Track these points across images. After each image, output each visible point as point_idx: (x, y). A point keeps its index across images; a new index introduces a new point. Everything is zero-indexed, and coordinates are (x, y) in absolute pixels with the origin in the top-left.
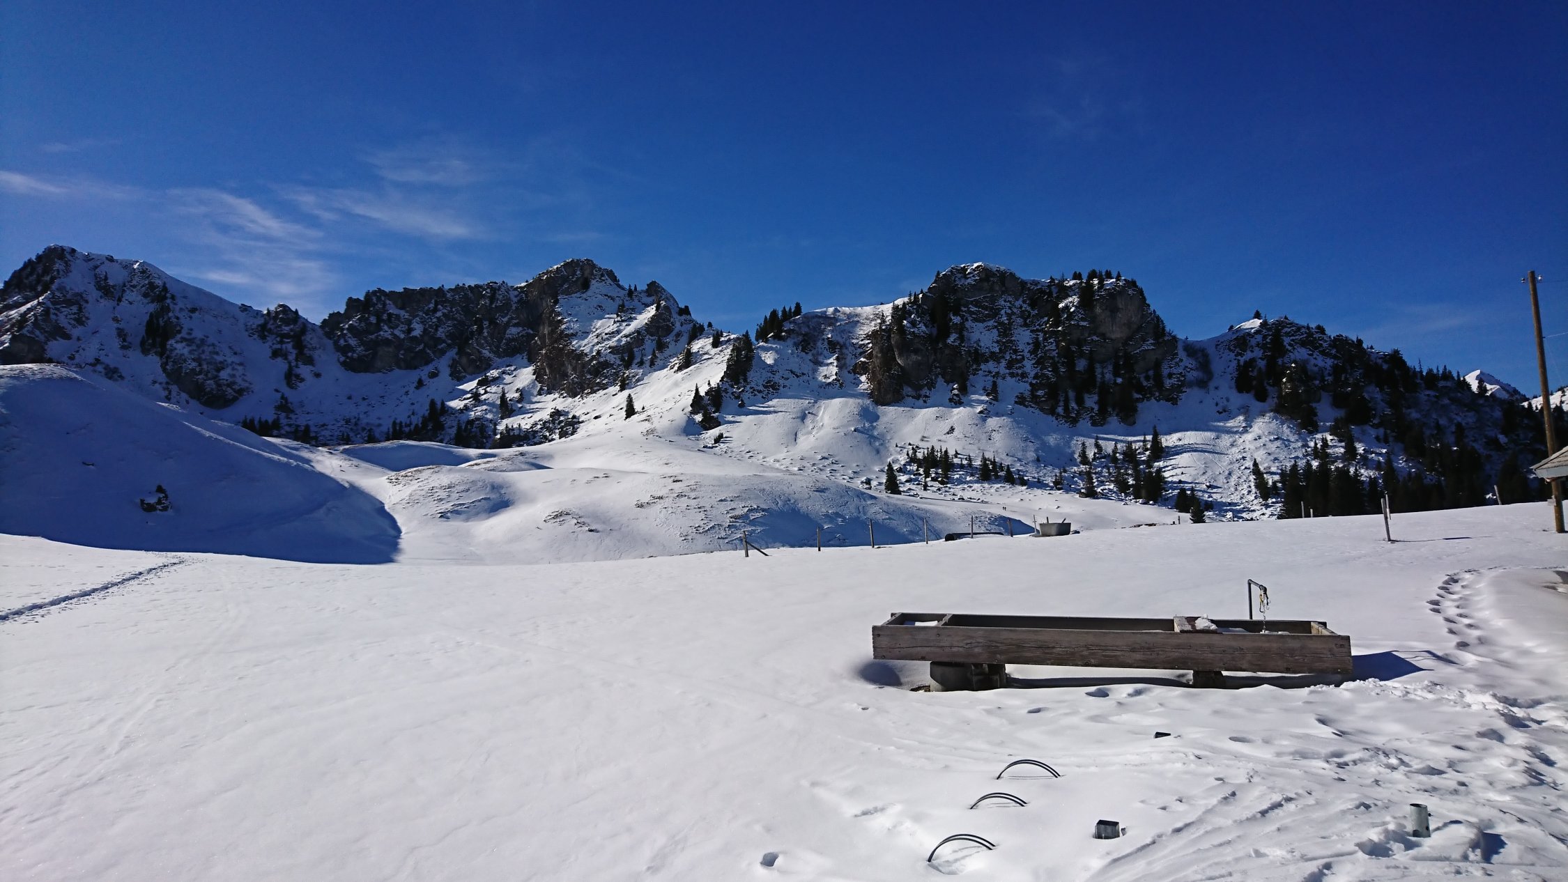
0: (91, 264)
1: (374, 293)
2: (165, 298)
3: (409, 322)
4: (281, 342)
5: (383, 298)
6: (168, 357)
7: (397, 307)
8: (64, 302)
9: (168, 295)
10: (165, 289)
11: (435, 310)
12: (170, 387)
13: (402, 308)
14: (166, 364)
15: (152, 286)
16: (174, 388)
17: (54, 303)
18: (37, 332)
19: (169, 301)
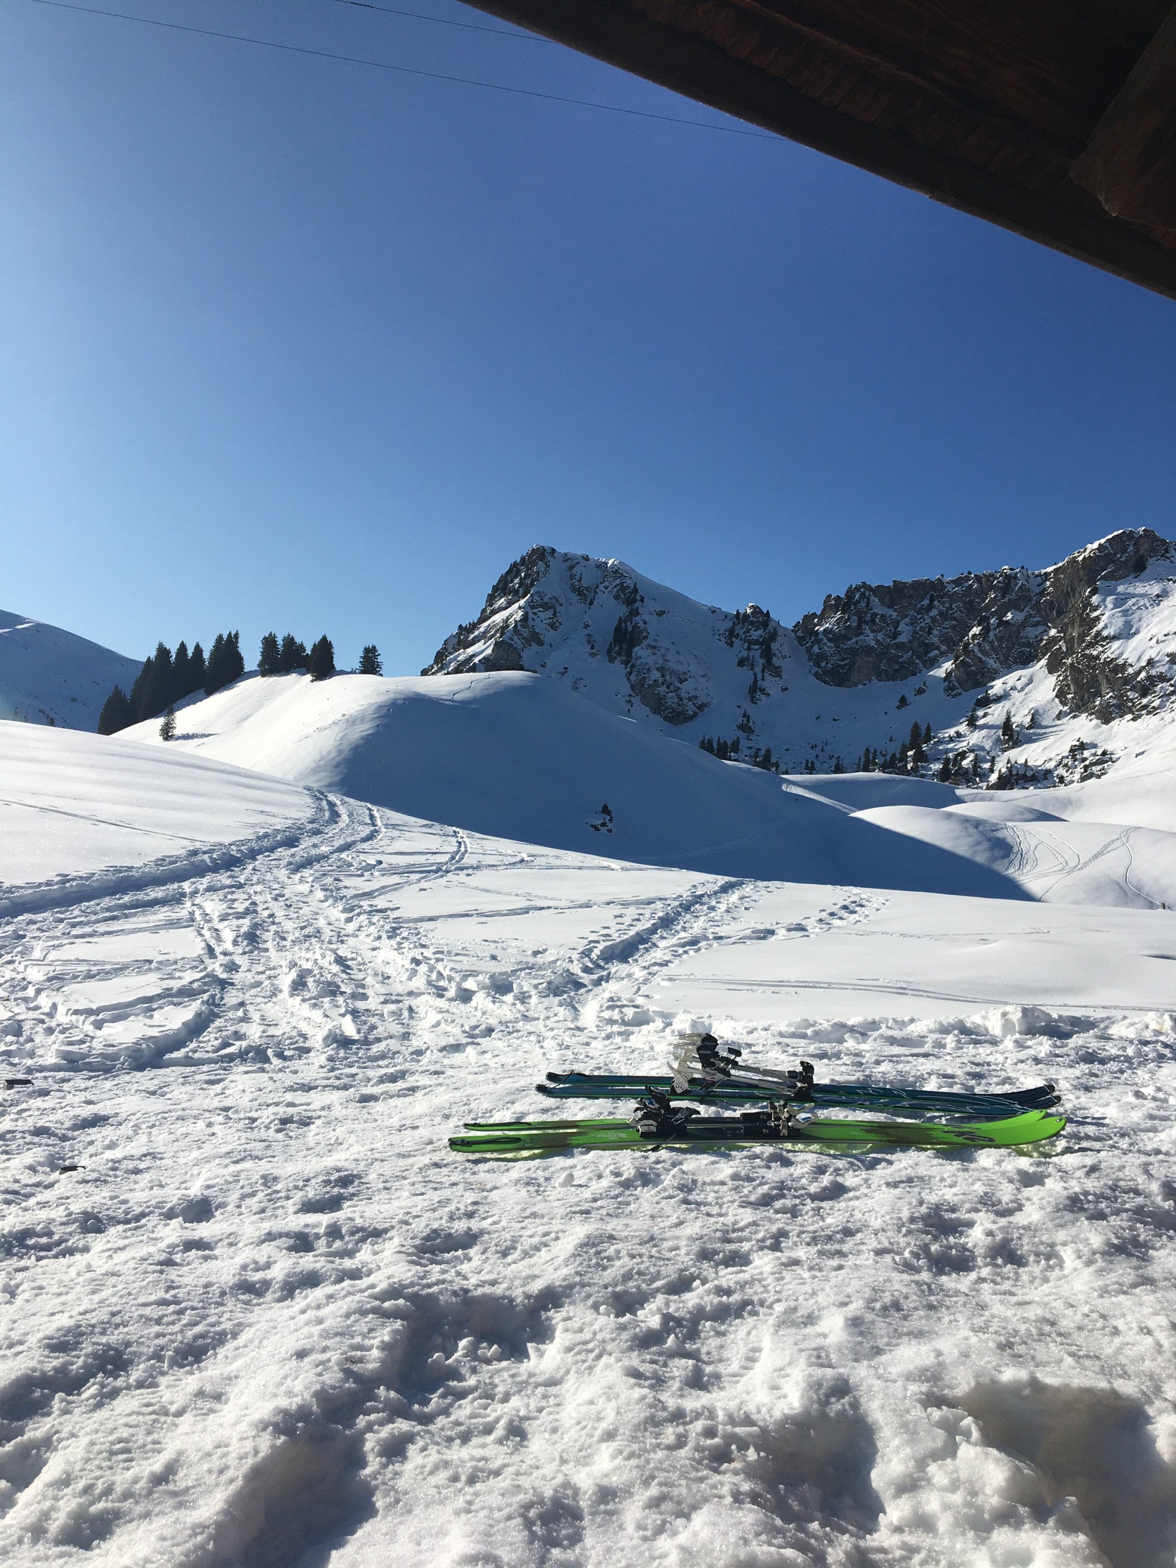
0: (569, 563)
1: (858, 588)
2: (635, 601)
3: (897, 624)
4: (749, 649)
5: (867, 594)
6: (632, 667)
7: (883, 604)
8: (540, 606)
9: (638, 598)
10: (635, 590)
11: (930, 607)
12: (632, 699)
13: (890, 606)
14: (631, 673)
15: (623, 588)
16: (636, 700)
17: (533, 607)
18: (516, 638)
19: (638, 604)
